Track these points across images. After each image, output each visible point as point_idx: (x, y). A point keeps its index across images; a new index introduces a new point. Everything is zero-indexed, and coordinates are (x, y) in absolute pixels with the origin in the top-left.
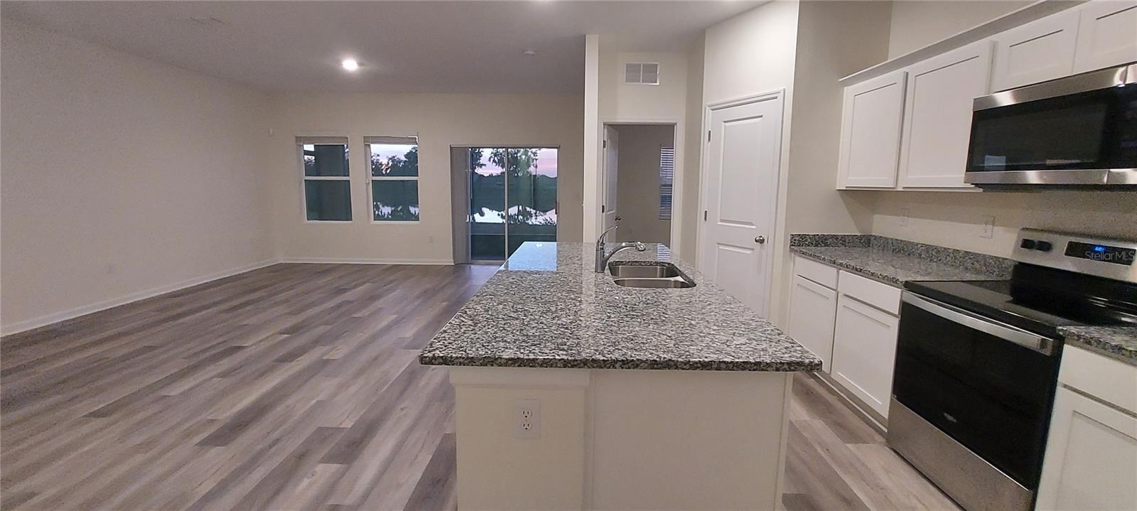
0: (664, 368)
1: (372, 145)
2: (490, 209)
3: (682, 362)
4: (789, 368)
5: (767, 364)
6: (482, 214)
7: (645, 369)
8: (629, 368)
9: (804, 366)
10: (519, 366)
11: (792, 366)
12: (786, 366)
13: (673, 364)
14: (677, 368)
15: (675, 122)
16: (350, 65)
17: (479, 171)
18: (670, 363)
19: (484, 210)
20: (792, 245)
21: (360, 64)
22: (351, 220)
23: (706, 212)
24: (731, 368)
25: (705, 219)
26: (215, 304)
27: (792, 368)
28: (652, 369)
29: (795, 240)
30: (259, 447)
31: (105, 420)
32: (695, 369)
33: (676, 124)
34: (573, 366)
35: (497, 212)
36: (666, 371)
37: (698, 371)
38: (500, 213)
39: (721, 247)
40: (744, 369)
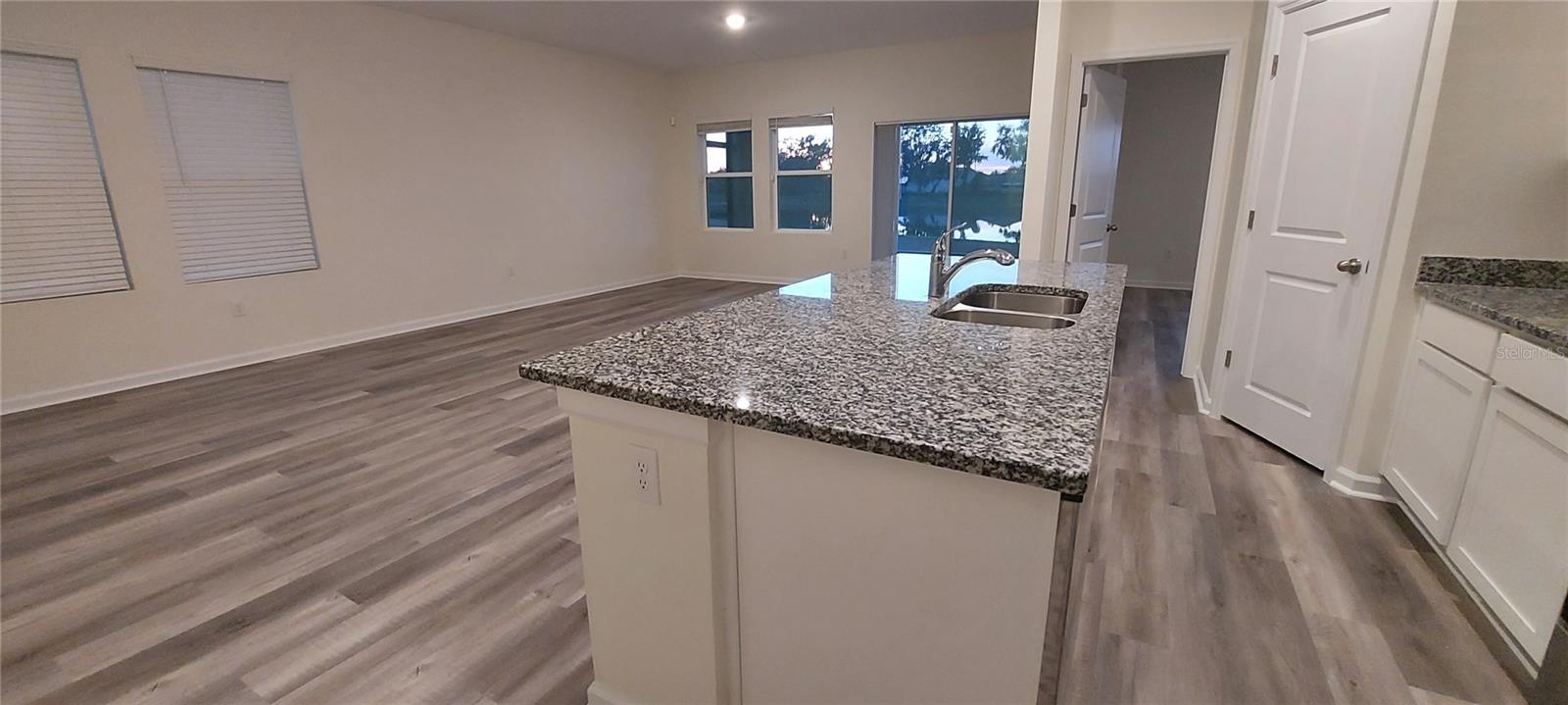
0: (792, 433)
1: (780, 130)
2: (989, 222)
3: (820, 429)
4: (1010, 473)
5: (966, 458)
6: (976, 230)
7: (764, 429)
8: (743, 424)
9: (1042, 476)
10: (612, 396)
11: (1015, 471)
12: (1002, 469)
13: (804, 428)
14: (811, 437)
15: (1224, 48)
16: (735, 22)
17: (976, 166)
18: (801, 426)
19: (981, 223)
20: (1422, 279)
21: (749, 19)
22: (753, 227)
23: (1252, 213)
24: (898, 454)
25: (1250, 226)
26: (597, 315)
27: (1017, 475)
28: (773, 431)
29: (1431, 269)
30: (542, 464)
31: (445, 412)
32: (840, 444)
33: (1228, 52)
34: (672, 408)
35: (999, 227)
36: (795, 438)
37: (844, 448)
38: (1003, 229)
39: (1273, 279)
40: (922, 459)
